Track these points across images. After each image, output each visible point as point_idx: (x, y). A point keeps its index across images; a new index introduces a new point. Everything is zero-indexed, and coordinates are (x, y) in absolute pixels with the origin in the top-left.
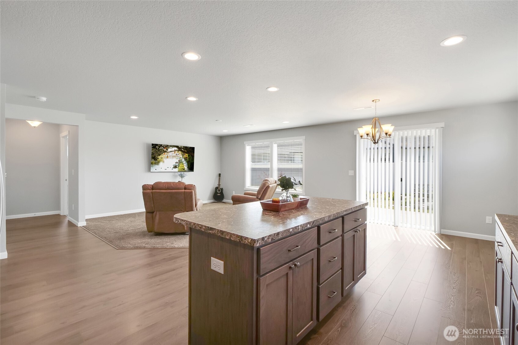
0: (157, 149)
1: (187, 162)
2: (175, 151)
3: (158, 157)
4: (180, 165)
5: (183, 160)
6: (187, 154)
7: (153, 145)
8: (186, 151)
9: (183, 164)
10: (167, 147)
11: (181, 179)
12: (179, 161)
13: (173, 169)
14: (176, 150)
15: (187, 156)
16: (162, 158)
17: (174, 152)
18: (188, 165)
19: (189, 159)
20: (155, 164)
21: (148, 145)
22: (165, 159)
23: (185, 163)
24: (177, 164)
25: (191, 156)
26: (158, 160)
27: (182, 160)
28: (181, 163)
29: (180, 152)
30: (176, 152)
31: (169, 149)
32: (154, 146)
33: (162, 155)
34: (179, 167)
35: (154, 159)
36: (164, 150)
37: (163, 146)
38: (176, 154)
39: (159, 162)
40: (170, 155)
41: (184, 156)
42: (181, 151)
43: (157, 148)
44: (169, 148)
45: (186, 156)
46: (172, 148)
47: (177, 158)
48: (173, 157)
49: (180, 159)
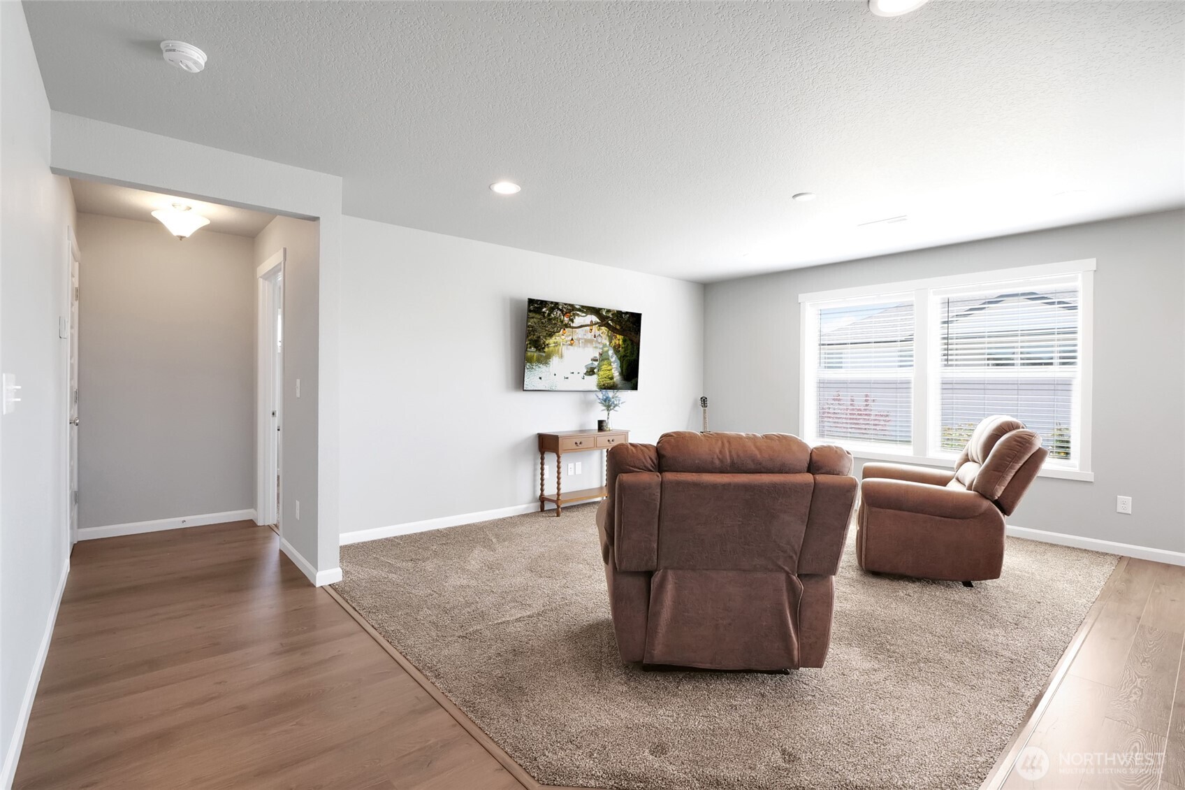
0: (544, 316)
1: (620, 359)
2: (592, 324)
3: (547, 342)
4: (604, 367)
5: (611, 352)
6: (620, 334)
7: (531, 301)
8: (618, 327)
9: (610, 365)
10: (571, 310)
11: (606, 412)
12: (601, 354)
13: (586, 377)
14: (596, 324)
15: (621, 342)
16: (557, 344)
17: (588, 328)
18: (621, 367)
19: (625, 351)
20: (539, 361)
21: (515, 303)
22: (564, 348)
23: (614, 362)
24: (596, 363)
25: (629, 342)
26: (546, 350)
27: (607, 352)
28: (605, 362)
29: (603, 328)
30: (595, 328)
31: (576, 317)
32: (536, 306)
33: (557, 334)
34: (601, 373)
35: (535, 347)
36: (562, 322)
37: (560, 307)
38: (593, 333)
39: (548, 357)
40: (580, 337)
41: (613, 342)
42: (608, 326)
43: (544, 313)
44: (578, 315)
45: (617, 342)
46: (584, 315)
47: (596, 347)
48: (587, 341)
49: (602, 349)
